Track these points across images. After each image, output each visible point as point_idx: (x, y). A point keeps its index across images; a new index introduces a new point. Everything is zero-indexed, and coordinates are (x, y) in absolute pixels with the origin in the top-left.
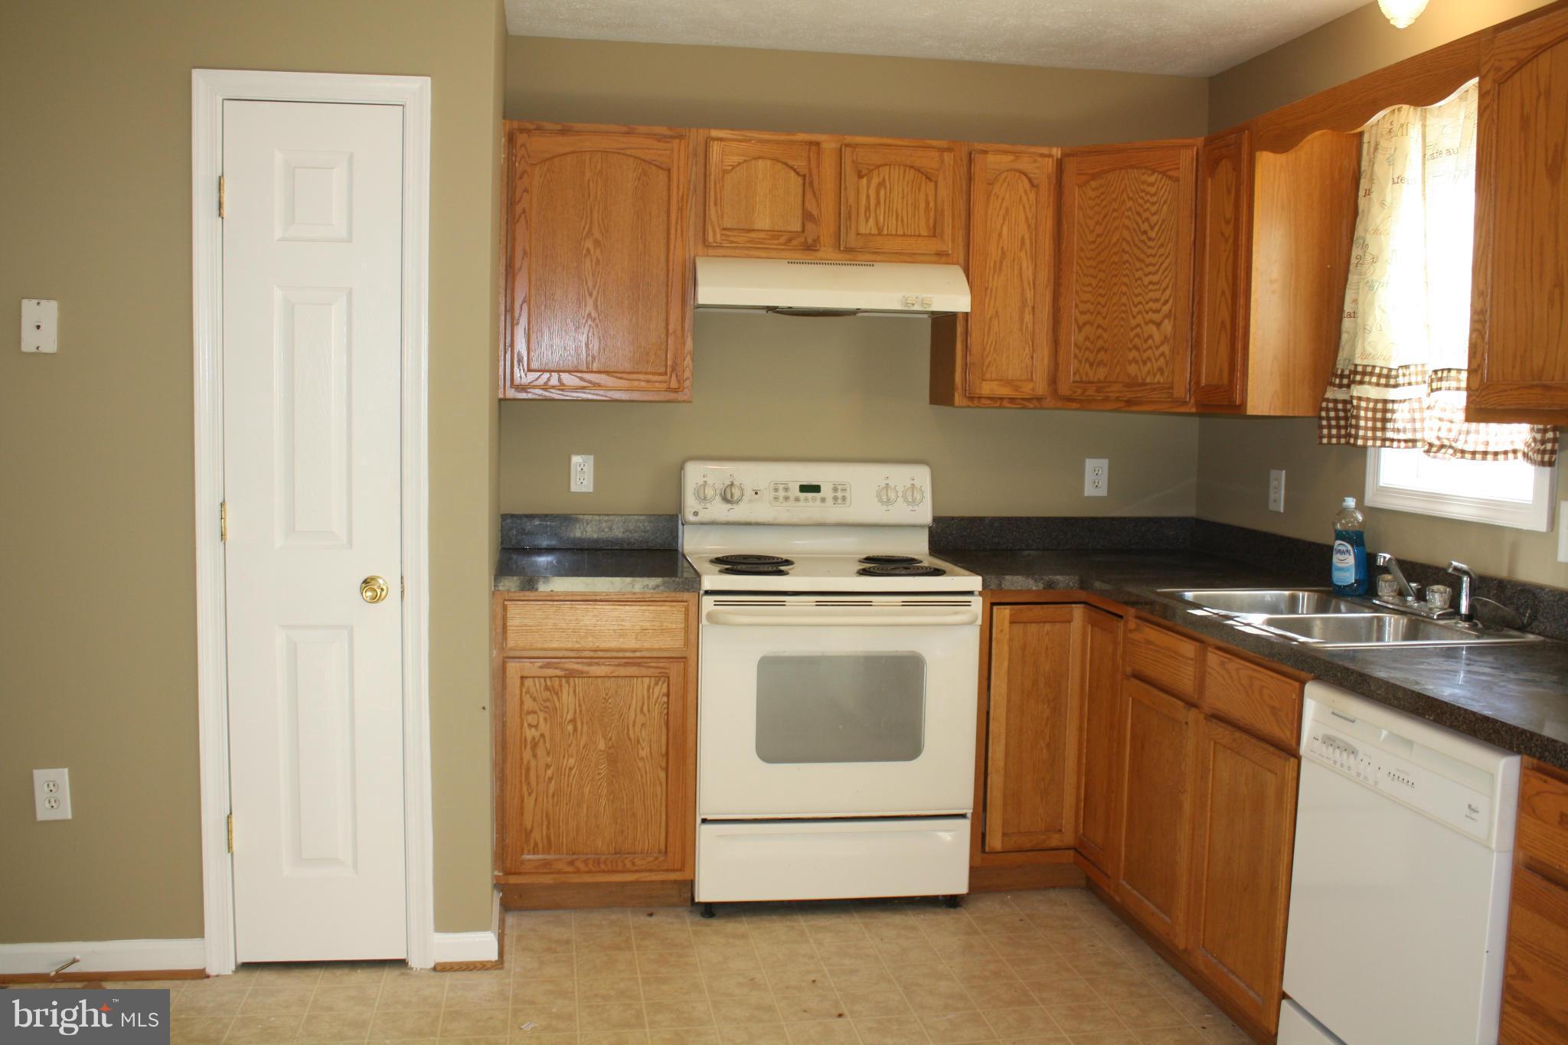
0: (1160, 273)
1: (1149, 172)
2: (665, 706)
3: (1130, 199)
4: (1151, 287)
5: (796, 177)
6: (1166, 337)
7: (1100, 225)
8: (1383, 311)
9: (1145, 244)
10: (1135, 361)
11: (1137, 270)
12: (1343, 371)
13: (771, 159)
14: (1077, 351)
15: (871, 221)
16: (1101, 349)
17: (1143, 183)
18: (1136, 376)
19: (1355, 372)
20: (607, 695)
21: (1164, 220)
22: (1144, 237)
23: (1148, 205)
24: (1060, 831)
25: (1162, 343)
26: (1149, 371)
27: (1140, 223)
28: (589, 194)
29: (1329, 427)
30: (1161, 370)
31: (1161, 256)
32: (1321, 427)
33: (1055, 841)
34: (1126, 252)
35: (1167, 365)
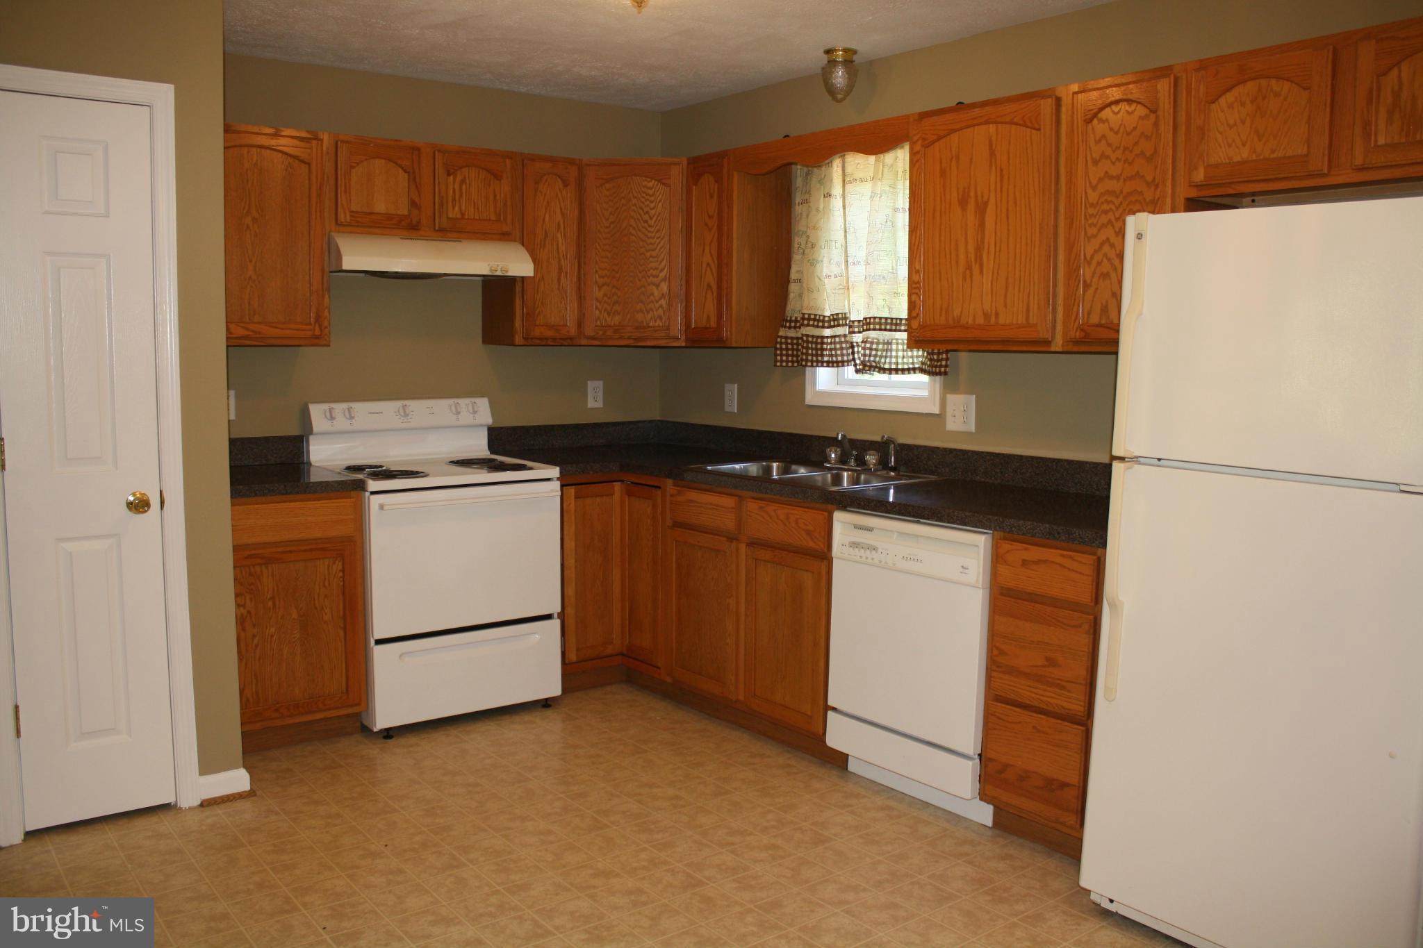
0: (657, 250)
1: (649, 180)
2: (342, 579)
3: (635, 197)
4: (651, 259)
5: (403, 173)
6: (663, 294)
7: (613, 215)
8: (820, 279)
9: (647, 230)
10: (641, 311)
11: (641, 248)
12: (791, 318)
13: (385, 159)
14: (598, 304)
15: (457, 208)
16: (615, 303)
17: (644, 187)
18: (642, 322)
19: (803, 319)
20: (297, 575)
21: (659, 214)
22: (646, 225)
23: (648, 202)
24: (612, 642)
25: (660, 299)
26: (651, 318)
27: (643, 214)
28: (247, 181)
29: (781, 355)
30: (660, 318)
31: (658, 238)
32: (776, 355)
33: (609, 650)
34: (633, 235)
35: (664, 313)
